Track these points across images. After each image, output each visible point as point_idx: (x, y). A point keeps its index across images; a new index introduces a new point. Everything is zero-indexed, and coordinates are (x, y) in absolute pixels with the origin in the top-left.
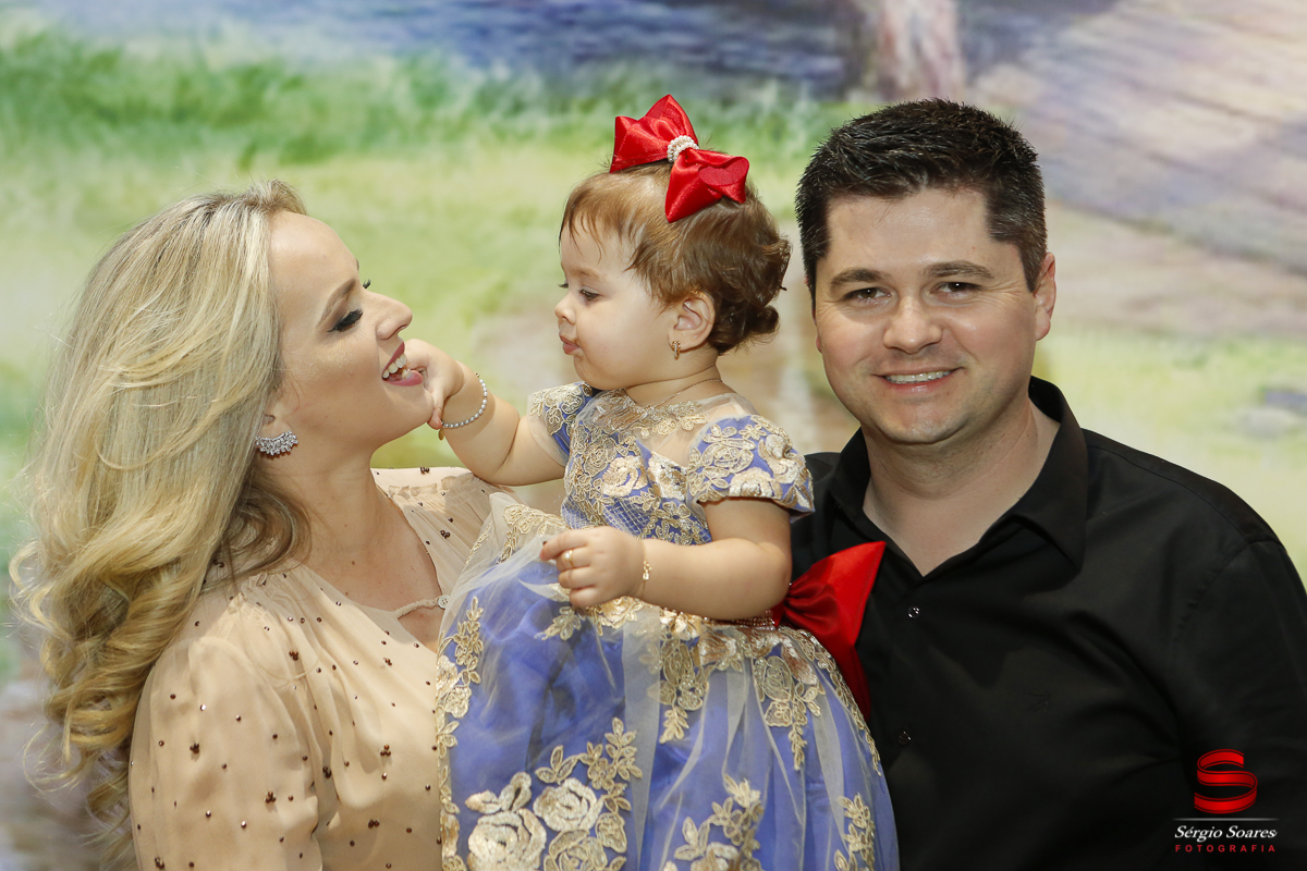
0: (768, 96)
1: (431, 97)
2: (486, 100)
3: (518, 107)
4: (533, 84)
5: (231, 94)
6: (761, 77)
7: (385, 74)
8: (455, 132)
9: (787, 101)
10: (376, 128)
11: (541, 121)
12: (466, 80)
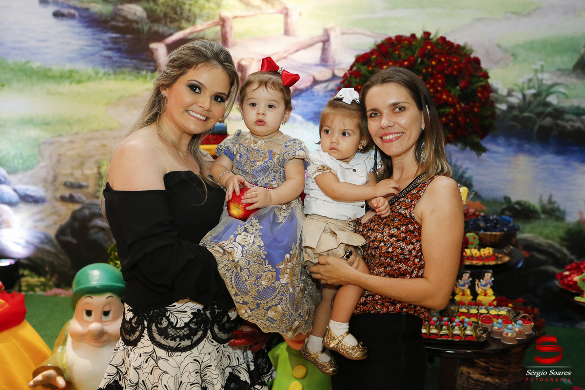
0: (144, 72)
1: (97, 73)
2: (105, 74)
3: (109, 75)
4: (111, 71)
5: (68, 74)
6: (143, 70)
7: (90, 70)
8: (100, 79)
9: (147, 73)
10: (89, 78)
11: (112, 77)
12: (102, 71)
